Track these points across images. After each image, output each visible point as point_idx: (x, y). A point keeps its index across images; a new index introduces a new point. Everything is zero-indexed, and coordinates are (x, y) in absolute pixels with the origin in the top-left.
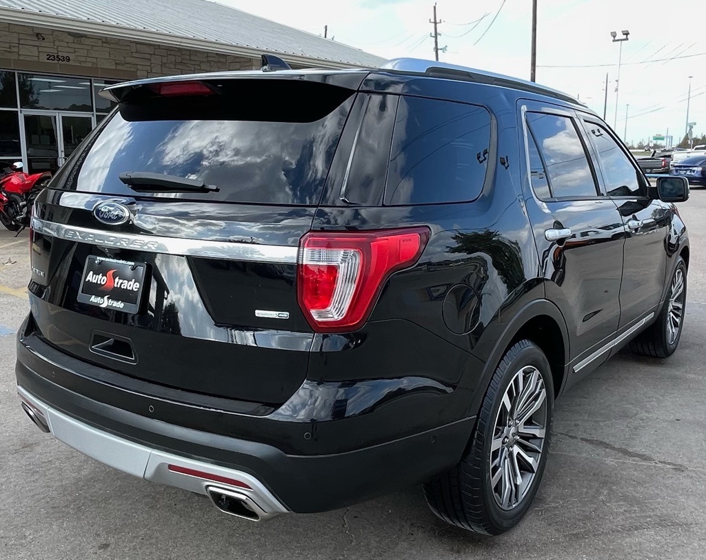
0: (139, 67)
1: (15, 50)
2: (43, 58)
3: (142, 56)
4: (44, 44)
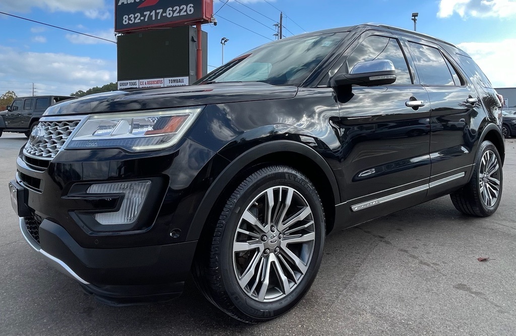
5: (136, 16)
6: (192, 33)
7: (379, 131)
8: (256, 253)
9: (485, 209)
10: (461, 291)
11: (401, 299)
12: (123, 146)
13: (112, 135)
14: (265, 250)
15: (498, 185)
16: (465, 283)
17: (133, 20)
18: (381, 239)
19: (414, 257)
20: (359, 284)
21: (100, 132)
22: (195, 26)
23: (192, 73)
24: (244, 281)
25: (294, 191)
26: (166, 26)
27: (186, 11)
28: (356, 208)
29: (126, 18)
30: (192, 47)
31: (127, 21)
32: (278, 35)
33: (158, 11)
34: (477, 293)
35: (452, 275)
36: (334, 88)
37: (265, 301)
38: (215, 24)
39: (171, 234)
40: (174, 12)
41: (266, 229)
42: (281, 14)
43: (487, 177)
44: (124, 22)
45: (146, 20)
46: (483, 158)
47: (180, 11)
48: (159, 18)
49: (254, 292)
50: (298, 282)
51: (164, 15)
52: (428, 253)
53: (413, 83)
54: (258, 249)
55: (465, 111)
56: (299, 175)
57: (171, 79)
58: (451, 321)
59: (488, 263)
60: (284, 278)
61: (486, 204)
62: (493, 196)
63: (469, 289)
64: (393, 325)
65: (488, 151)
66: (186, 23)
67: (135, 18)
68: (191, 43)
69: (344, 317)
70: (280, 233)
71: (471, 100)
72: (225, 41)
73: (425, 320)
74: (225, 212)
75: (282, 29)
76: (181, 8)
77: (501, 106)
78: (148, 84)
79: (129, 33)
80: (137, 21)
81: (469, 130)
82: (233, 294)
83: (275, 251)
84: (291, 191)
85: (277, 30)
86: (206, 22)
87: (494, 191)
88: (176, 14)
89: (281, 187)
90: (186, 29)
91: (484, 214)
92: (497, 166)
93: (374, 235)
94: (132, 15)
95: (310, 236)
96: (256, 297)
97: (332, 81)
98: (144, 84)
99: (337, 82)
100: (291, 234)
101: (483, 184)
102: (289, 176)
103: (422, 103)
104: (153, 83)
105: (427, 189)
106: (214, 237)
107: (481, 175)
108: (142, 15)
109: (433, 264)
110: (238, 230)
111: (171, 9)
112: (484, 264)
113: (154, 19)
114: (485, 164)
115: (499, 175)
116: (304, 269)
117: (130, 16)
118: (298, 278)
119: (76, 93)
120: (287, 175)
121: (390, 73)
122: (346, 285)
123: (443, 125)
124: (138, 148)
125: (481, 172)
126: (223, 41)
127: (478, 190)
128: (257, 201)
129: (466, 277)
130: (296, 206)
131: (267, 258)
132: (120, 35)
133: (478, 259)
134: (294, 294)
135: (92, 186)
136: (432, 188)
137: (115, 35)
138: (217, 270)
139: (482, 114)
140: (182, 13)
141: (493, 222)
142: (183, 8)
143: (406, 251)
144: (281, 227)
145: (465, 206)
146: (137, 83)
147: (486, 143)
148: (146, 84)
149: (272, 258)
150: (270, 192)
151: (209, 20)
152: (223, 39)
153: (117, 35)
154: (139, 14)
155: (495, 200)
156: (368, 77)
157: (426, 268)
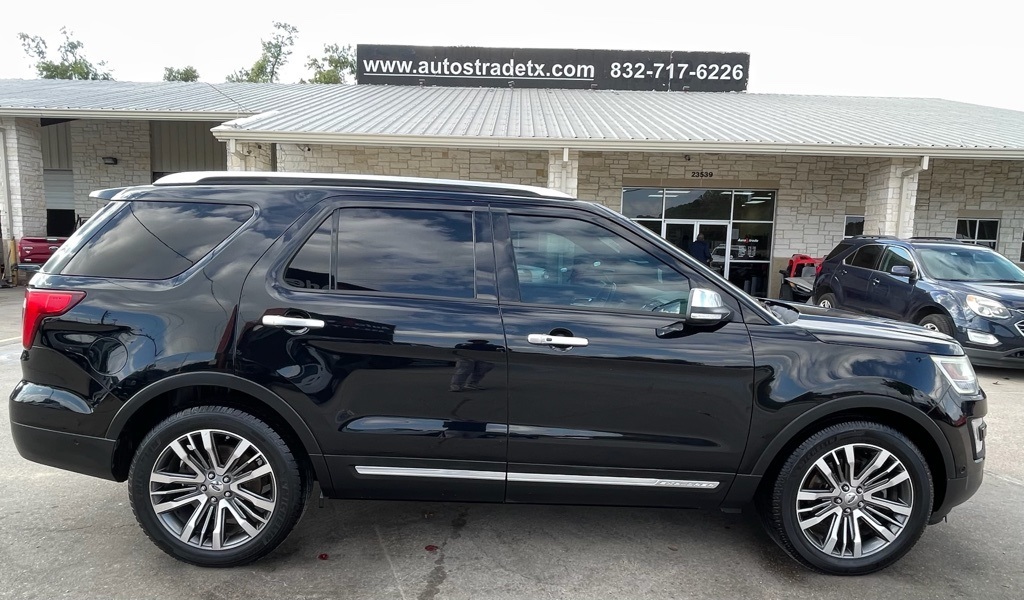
0: (783, 176)
1: (666, 171)
2: (689, 176)
3: (789, 165)
4: (690, 164)
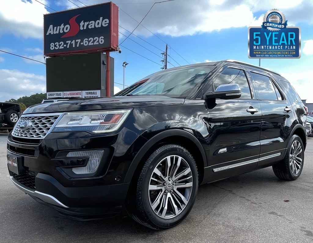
5: (60, 44)
6: (103, 58)
7: (232, 127)
8: (160, 192)
9: (292, 175)
10: (271, 215)
11: (239, 219)
12: (88, 130)
13: (80, 124)
14: (165, 191)
15: (301, 161)
16: (275, 212)
17: (58, 47)
18: (230, 192)
19: (248, 200)
20: (217, 213)
21: (71, 122)
22: (105, 53)
23: (103, 87)
24: (154, 206)
25: (182, 159)
26: (83, 52)
27: (98, 42)
28: (216, 170)
29: (52, 45)
30: (103, 69)
31: (54, 47)
32: (164, 61)
33: (77, 41)
34: (280, 216)
35: (268, 208)
36: (205, 100)
37: (165, 218)
38: (120, 52)
39: (116, 179)
40: (89, 42)
41: (166, 179)
42: (167, 46)
43: (295, 157)
44: (51, 48)
45: (68, 47)
46: (293, 145)
47: (94, 41)
48: (78, 46)
49: (159, 213)
50: (183, 209)
51: (82, 44)
52: (256, 198)
53: (252, 98)
54: (161, 190)
55: (282, 116)
56: (185, 150)
57: (87, 91)
58: (264, 227)
59: (289, 202)
60: (175, 206)
61: (293, 173)
62: (298, 168)
63: (276, 214)
64: (234, 229)
65: (296, 141)
66: (98, 51)
67: (60, 45)
68: (102, 65)
69: (208, 227)
70: (173, 182)
71: (287, 109)
72: (126, 65)
73: (251, 227)
74: (145, 168)
75: (167, 56)
76: (95, 39)
77: (306, 113)
78: (70, 95)
79: (55, 56)
80: (61, 47)
81: (283, 127)
82: (148, 213)
83: (170, 192)
84: (180, 158)
85: (163, 57)
86: (113, 50)
87: (299, 165)
88: (90, 44)
89: (175, 156)
90: (99, 55)
91: (292, 179)
92: (301, 150)
93: (226, 190)
94: (58, 43)
95: (190, 184)
96: (160, 216)
97: (204, 96)
98: (67, 94)
99: (207, 96)
100: (179, 183)
101: (292, 161)
102: (179, 150)
103: (256, 110)
104: (74, 94)
105: (258, 162)
106: (139, 181)
107: (291, 155)
108: (65, 43)
109: (259, 203)
110: (151, 178)
111: (87, 39)
112: (287, 203)
113: (74, 46)
114: (293, 148)
115: (302, 155)
116: (186, 202)
117: (56, 44)
118: (183, 207)
119: (10, 101)
120: (178, 149)
121: (238, 91)
122: (209, 213)
123: (274, 125)
124: (96, 132)
125: (291, 154)
126: (124, 65)
127: (288, 165)
128: (161, 163)
129: (276, 209)
130: (183, 167)
131: (166, 195)
132: (48, 57)
133: (284, 201)
134: (180, 215)
135: (70, 153)
136: (260, 161)
137: (44, 58)
138: (140, 199)
139: (294, 118)
140: (96, 43)
141: (296, 183)
142: (96, 39)
143: (244, 198)
144: (174, 178)
145: (281, 174)
146: (62, 94)
147: (295, 136)
148: (68, 95)
149: (169, 195)
150: (169, 158)
151: (116, 49)
152: (124, 63)
153: (46, 58)
154: (62, 43)
155: (299, 170)
156: (225, 94)
157: (254, 205)
